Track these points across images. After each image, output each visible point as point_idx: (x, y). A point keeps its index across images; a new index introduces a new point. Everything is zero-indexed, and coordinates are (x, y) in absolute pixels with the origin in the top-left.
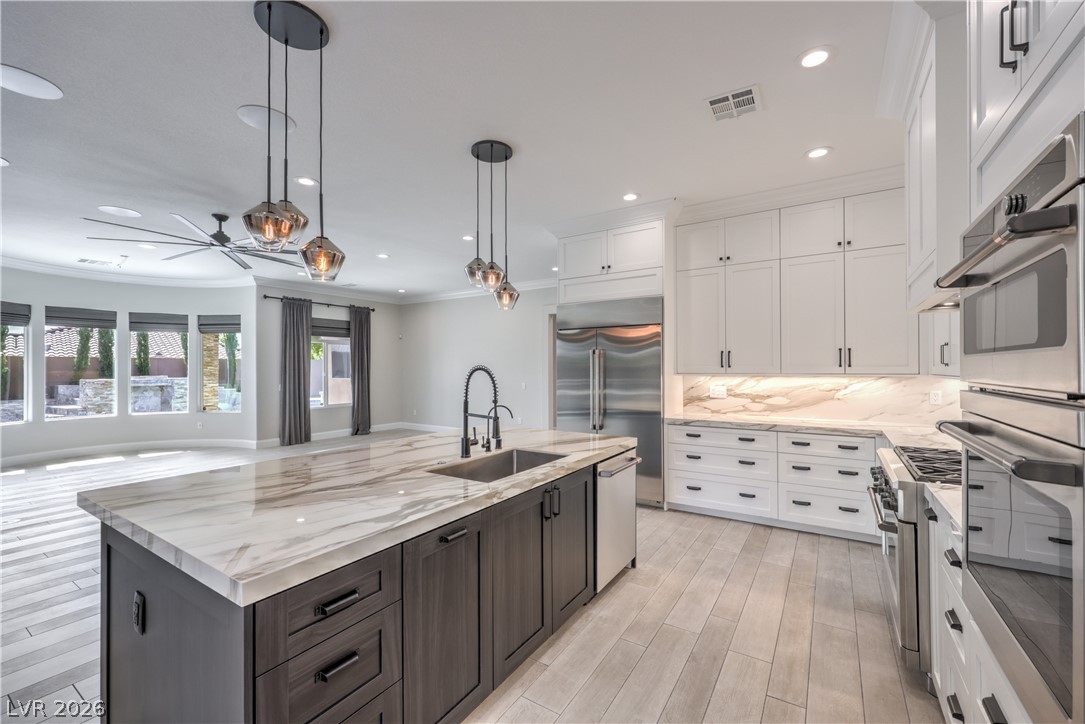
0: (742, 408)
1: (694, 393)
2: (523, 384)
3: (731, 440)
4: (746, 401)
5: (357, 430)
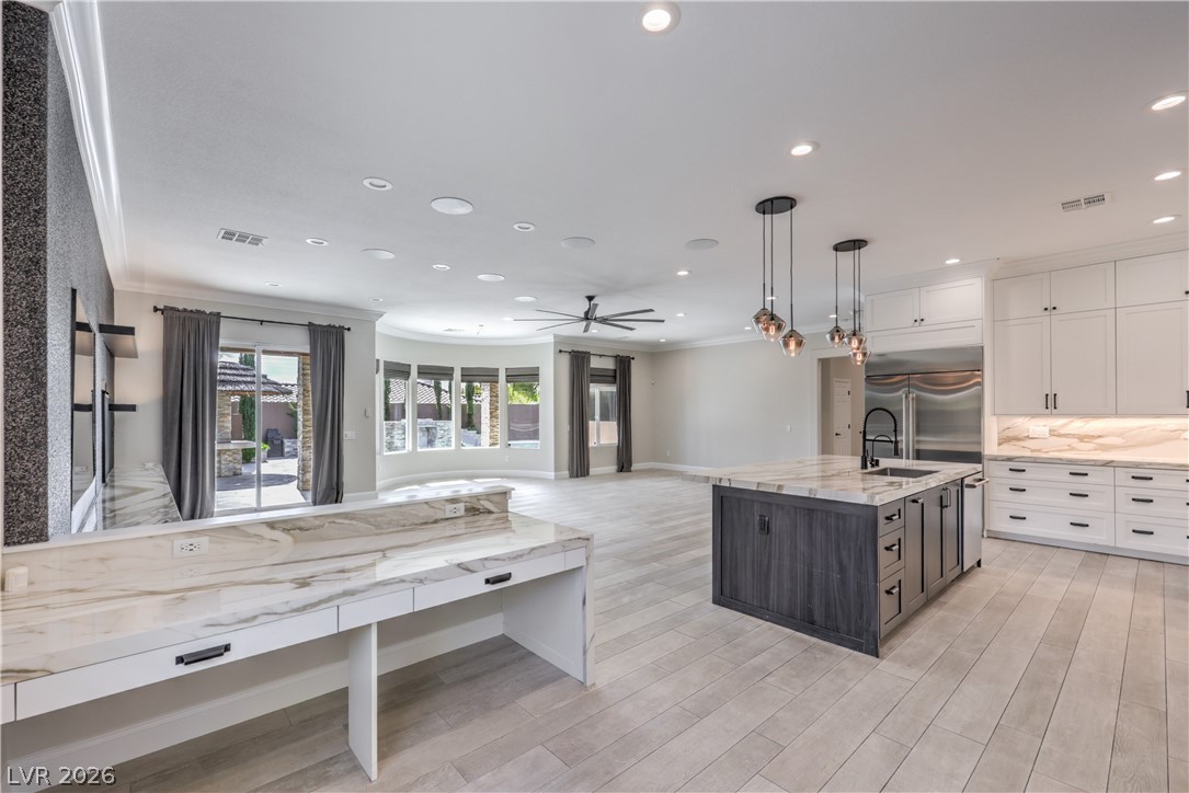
0: (1066, 447)
1: (1010, 433)
2: (788, 427)
3: (1063, 475)
4: (1073, 441)
5: (622, 468)
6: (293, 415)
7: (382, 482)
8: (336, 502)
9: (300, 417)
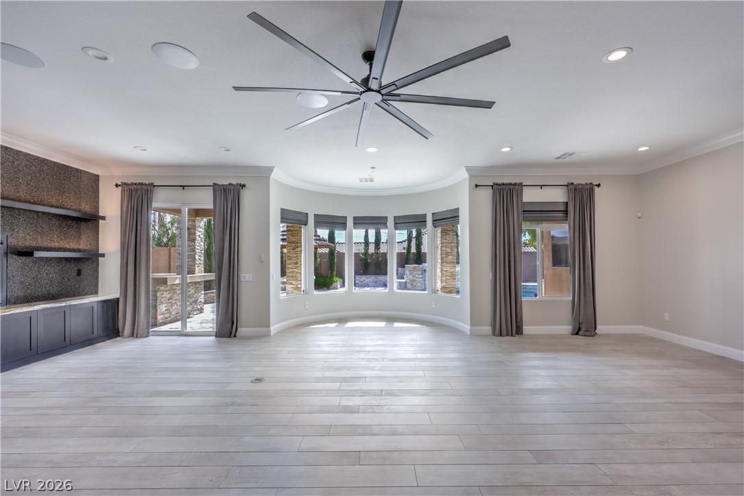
5: (580, 329)
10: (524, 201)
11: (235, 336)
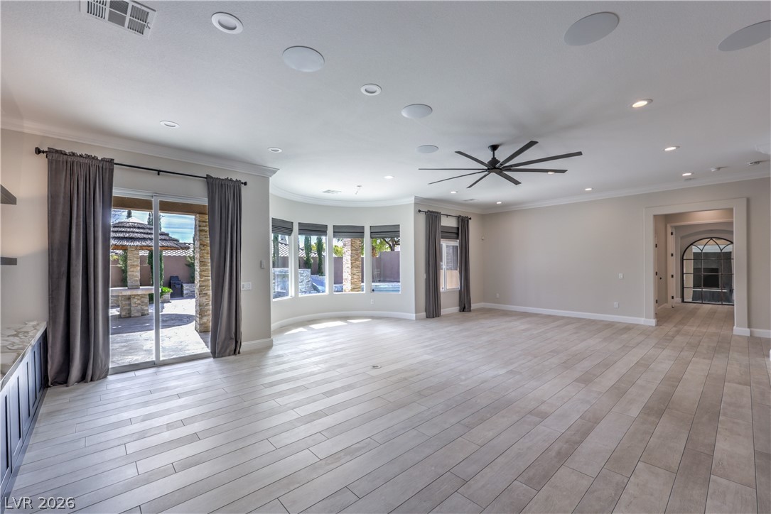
5: (464, 308)
6: (191, 266)
7: (276, 324)
8: (235, 353)
9: (197, 268)
10: (442, 224)
11: (239, 353)
